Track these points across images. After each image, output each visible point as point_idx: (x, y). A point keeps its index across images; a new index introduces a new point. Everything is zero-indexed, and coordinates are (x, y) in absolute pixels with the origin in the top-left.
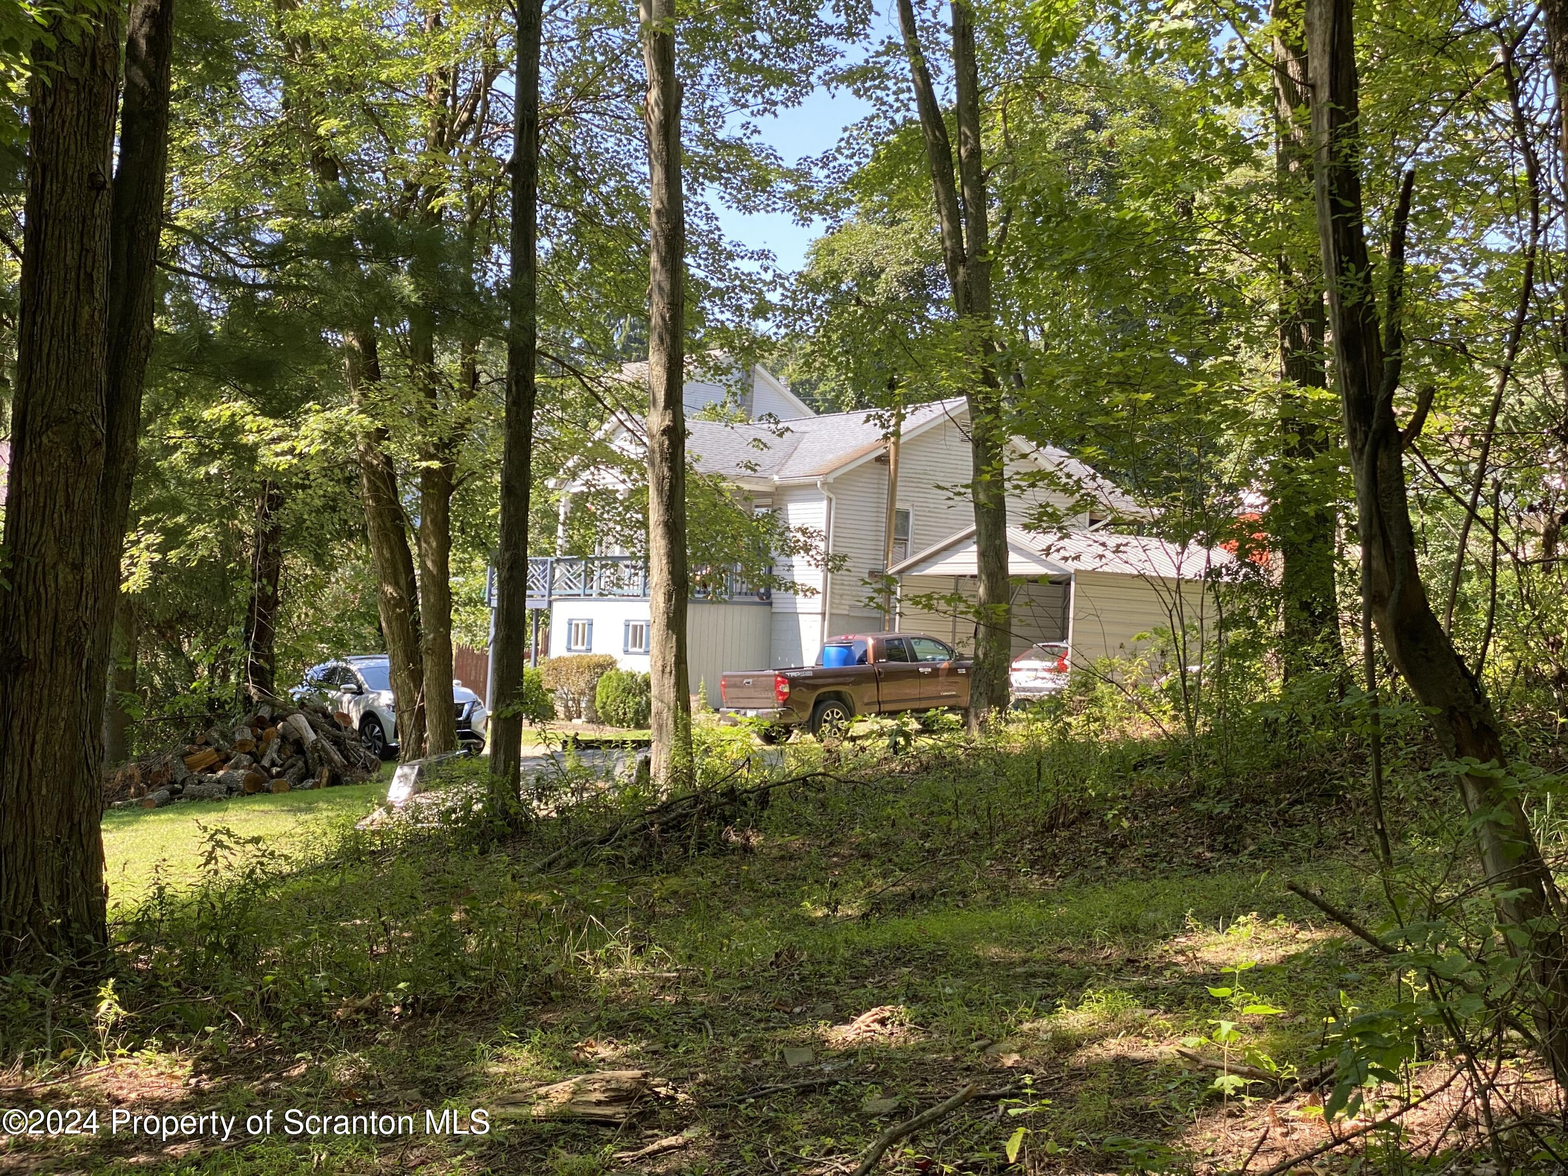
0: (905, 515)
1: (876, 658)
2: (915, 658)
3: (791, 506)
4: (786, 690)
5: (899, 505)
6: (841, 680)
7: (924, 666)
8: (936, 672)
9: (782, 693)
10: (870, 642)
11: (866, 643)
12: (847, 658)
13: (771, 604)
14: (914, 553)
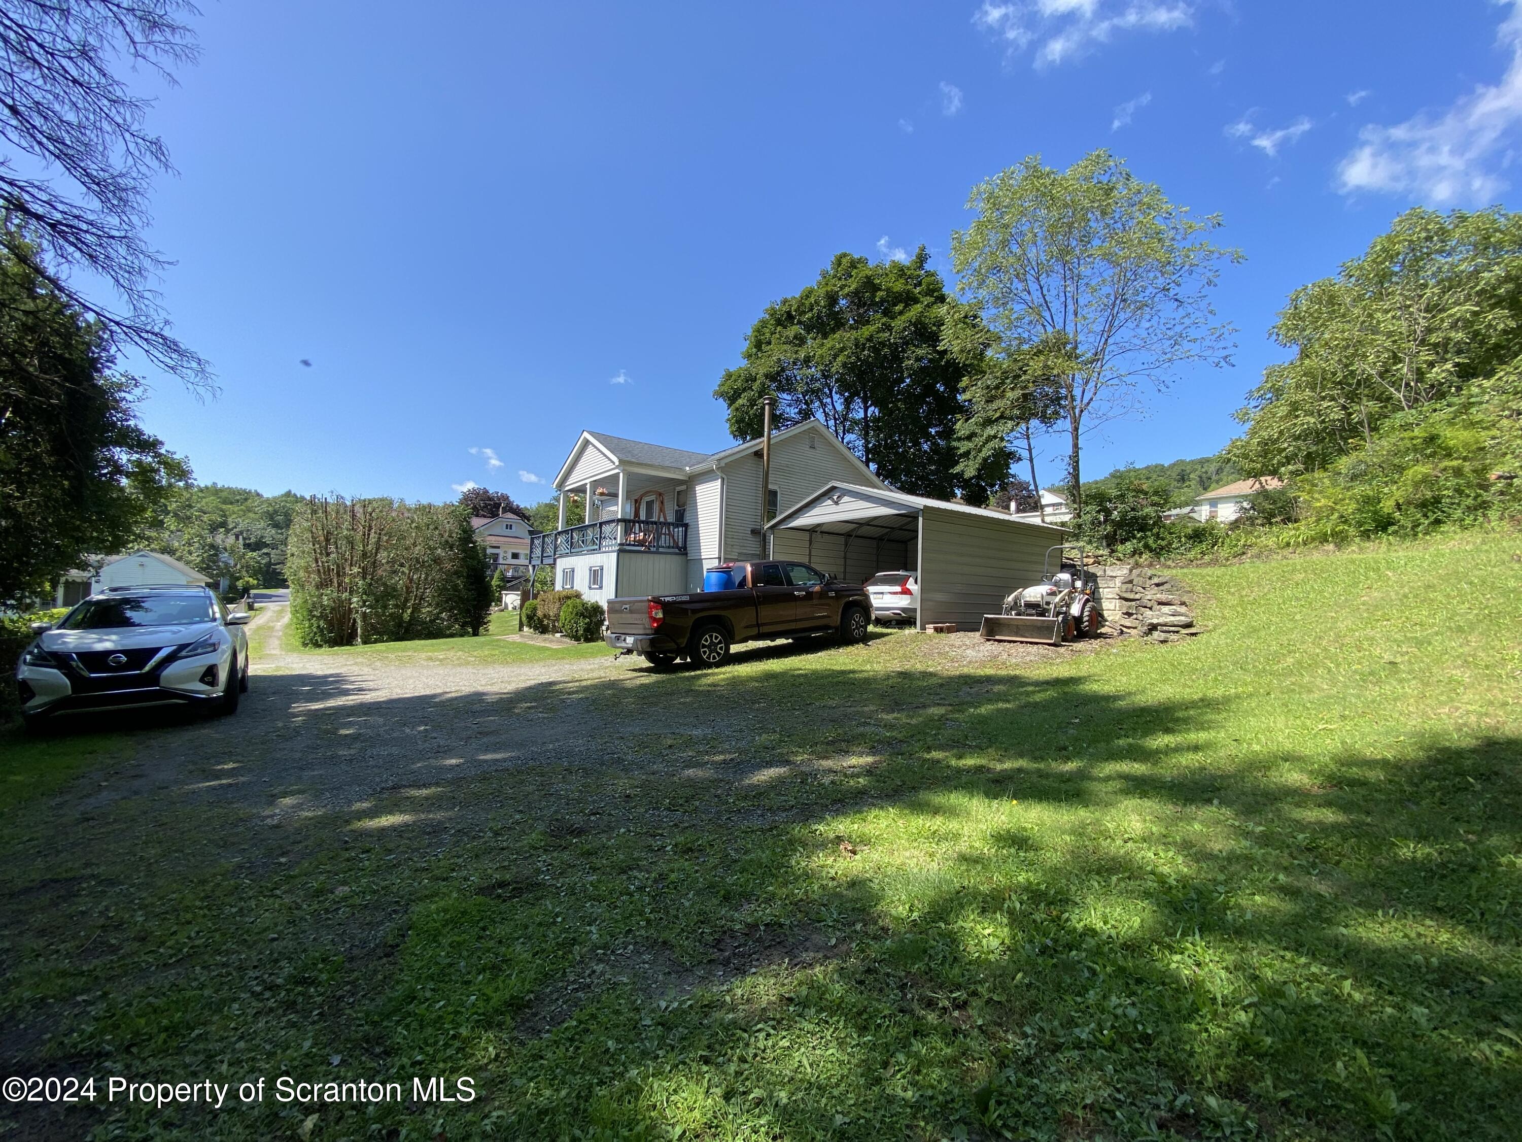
0: (774, 494)
1: (754, 582)
2: (790, 582)
3: (698, 488)
4: (660, 615)
5: (771, 487)
6: (718, 604)
7: (799, 590)
8: (810, 595)
9: (655, 620)
10: (749, 569)
11: (744, 569)
12: (727, 582)
13: (686, 554)
14: (781, 513)
